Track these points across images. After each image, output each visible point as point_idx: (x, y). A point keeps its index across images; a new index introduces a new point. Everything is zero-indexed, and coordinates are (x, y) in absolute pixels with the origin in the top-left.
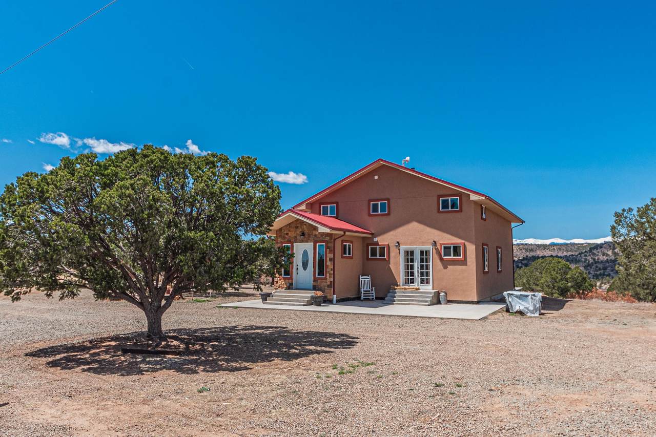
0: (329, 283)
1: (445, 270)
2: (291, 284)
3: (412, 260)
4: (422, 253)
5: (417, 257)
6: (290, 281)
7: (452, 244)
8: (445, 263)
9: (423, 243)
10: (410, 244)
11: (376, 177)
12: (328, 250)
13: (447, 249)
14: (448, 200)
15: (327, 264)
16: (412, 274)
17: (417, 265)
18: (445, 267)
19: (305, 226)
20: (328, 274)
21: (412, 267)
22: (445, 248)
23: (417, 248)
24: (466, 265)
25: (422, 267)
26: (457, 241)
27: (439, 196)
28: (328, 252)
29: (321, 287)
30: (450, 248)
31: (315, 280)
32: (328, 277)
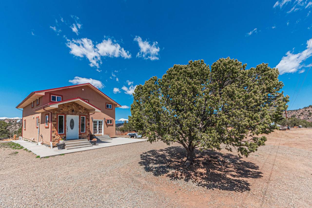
0: (87, 135)
1: (107, 128)
2: (65, 137)
3: (96, 125)
4: (99, 122)
5: (98, 123)
6: (64, 136)
7: (110, 119)
8: (108, 126)
9: (101, 119)
10: (96, 119)
11: (83, 90)
12: (87, 119)
13: (108, 121)
14: (108, 105)
15: (87, 126)
16: (96, 130)
17: (98, 126)
18: (107, 127)
19: (74, 107)
20: (87, 131)
21: (96, 127)
22: (107, 120)
23: (98, 120)
24: (113, 126)
25: (99, 127)
26: (111, 118)
27: (106, 103)
28: (87, 120)
29: (83, 137)
30: (109, 121)
31: (80, 134)
32: (87, 132)
